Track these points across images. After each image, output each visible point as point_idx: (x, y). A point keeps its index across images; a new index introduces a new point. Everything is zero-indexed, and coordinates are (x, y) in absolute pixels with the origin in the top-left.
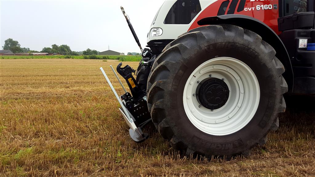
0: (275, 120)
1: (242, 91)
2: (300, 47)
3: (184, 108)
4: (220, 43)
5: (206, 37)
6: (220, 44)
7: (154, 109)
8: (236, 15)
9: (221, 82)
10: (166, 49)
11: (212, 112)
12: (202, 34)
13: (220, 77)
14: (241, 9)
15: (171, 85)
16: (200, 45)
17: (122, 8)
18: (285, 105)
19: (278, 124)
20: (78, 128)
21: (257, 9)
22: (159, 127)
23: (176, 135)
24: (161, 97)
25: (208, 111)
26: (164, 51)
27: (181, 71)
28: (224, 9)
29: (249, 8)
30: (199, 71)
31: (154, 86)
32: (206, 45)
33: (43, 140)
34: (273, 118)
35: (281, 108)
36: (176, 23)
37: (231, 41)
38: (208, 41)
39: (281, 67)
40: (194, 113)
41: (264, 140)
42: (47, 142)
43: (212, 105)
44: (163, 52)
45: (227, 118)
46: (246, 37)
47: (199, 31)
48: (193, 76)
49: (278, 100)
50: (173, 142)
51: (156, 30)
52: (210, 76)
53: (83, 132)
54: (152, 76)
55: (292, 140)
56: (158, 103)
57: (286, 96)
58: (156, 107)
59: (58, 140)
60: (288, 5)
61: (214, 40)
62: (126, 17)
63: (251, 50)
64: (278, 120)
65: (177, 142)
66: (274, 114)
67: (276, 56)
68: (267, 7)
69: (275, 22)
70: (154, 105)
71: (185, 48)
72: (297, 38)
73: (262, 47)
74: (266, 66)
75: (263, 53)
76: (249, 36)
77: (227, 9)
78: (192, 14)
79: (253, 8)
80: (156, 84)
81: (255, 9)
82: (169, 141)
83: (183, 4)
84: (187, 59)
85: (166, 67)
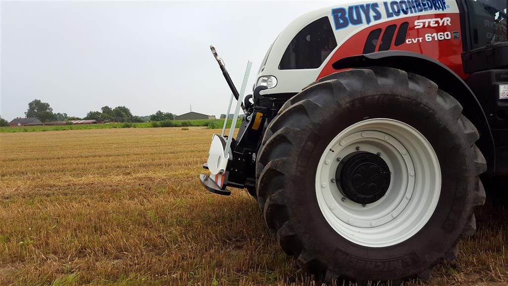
0: (469, 219)
1: (411, 172)
2: (501, 97)
3: (317, 203)
4: (371, 96)
5: (347, 88)
6: (370, 97)
7: (270, 206)
8: (393, 52)
9: (376, 158)
10: (284, 109)
11: (364, 208)
12: (341, 84)
13: (373, 150)
14: (400, 41)
15: (294, 166)
16: (339, 101)
17: (212, 49)
18: (485, 193)
19: (475, 225)
20: (147, 240)
21: (427, 40)
22: (279, 236)
23: (306, 248)
24: (281, 185)
25: (358, 207)
26: (281, 112)
27: (309, 143)
28: (374, 42)
29: (413, 39)
30: (339, 142)
31: (267, 169)
32: (348, 100)
33: (91, 260)
34: (465, 215)
35: (477, 198)
36: (298, 67)
37: (388, 92)
38: (351, 95)
39: (473, 131)
40: (334, 211)
41: (452, 253)
42: (97, 264)
43: (363, 196)
44: (279, 114)
45: (389, 218)
46: (412, 85)
47: (335, 80)
48: (330, 150)
49: (471, 186)
50: (303, 260)
51: (266, 79)
52: (357, 148)
53: (155, 246)
54: (263, 153)
55: (500, 251)
56: (275, 195)
57: (483, 177)
58: (272, 203)
59: (116, 261)
60: (476, 31)
61: (361, 92)
62: (219, 61)
63: (422, 105)
64: (474, 219)
65: (309, 260)
66: (467, 209)
67: (464, 113)
68: (443, 36)
69: (457, 59)
70: (268, 199)
71: (315, 107)
72: (497, 83)
73: (439, 100)
74: (449, 131)
75: (441, 109)
76: (417, 83)
77: (378, 42)
78: (322, 52)
79: (420, 39)
80: (271, 165)
81: (424, 39)
82: (296, 258)
83: (308, 38)
84: (318, 123)
85: (285, 137)
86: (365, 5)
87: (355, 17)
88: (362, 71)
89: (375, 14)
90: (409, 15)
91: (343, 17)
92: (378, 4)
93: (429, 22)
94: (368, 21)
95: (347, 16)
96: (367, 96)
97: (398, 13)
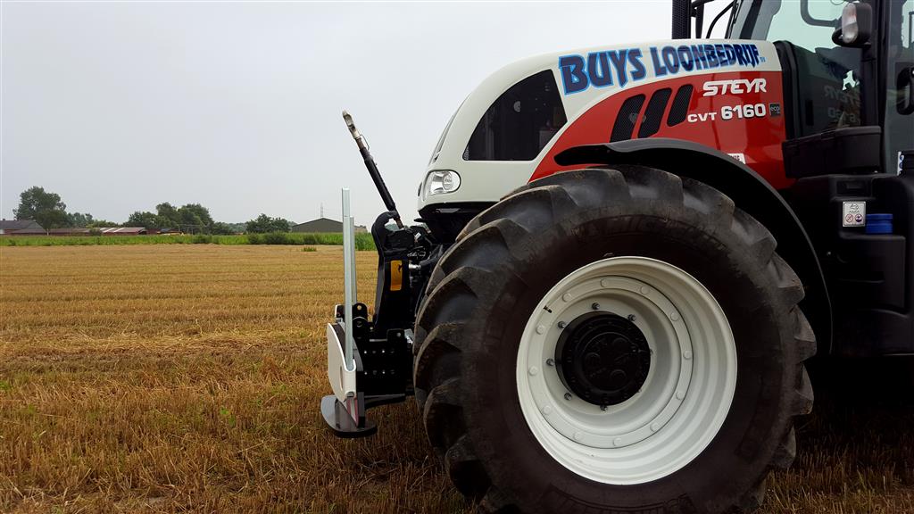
0: (785, 438)
1: (687, 352)
2: (846, 223)
3: (519, 403)
4: (616, 217)
5: (576, 202)
6: (615, 219)
7: (433, 407)
8: (659, 141)
9: (627, 326)
10: (467, 233)
11: (603, 414)
12: (566, 194)
13: (622, 311)
14: (678, 117)
15: (479, 336)
16: (562, 224)
17: (347, 117)
18: (812, 393)
19: (795, 448)
20: (214, 461)
21: (724, 117)
22: (448, 462)
23: (496, 484)
24: (455, 370)
25: (593, 410)
26: (462, 237)
27: (508, 297)
28: (632, 118)
29: (700, 115)
30: (562, 295)
31: (430, 340)
32: (577, 222)
33: (106, 499)
34: (777, 432)
35: (798, 403)
36: (499, 156)
37: (647, 211)
38: (582, 214)
39: (793, 284)
40: (548, 417)
41: (753, 497)
42: (117, 506)
43: (601, 392)
44: (459, 240)
45: (646, 432)
46: (689, 201)
47: (556, 186)
48: (545, 308)
49: (788, 381)
50: (489, 506)
51: (442, 175)
52: (594, 306)
53: (227, 474)
54: (426, 310)
55: (840, 492)
56: (444, 387)
57: (811, 365)
58: (437, 401)
59: (153, 501)
60: (809, 105)
61: (599, 209)
62: (358, 141)
63: (706, 237)
64: (793, 438)
65: (501, 506)
66: (781, 420)
67: (778, 250)
68: (752, 111)
69: (775, 152)
70: (431, 394)
71: (520, 232)
72: (839, 199)
73: (736, 227)
74: (752, 283)
75: (739, 245)
76: (698, 196)
77: (639, 119)
78: (541, 132)
79: (713, 115)
80: (438, 334)
81: (719, 115)
82: (478, 502)
83: (517, 106)
84: (524, 261)
85: (466, 285)
86: (618, 52)
87: (600, 73)
88: (603, 172)
89: (634, 69)
90: (695, 72)
91: (578, 72)
92: (641, 50)
93: (729, 86)
94: (623, 80)
95: (586, 70)
96: (612, 218)
97: (674, 69)
